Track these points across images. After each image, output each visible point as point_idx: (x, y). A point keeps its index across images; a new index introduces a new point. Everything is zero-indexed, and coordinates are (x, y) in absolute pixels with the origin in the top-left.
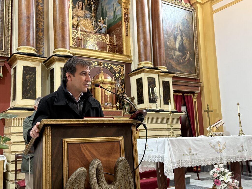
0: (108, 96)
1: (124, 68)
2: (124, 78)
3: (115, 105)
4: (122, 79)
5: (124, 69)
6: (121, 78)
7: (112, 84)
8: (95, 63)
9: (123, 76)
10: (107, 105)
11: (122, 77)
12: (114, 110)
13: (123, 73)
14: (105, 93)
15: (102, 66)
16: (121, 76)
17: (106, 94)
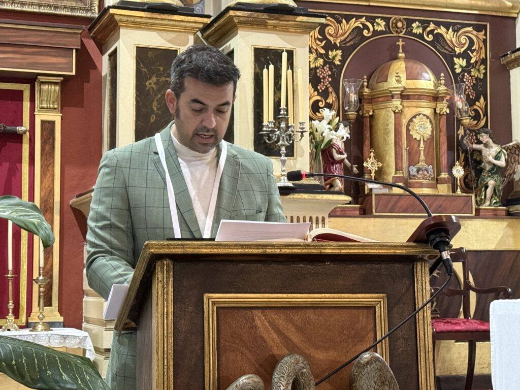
0: (420, 140)
1: (485, 34)
2: (485, 74)
3: (444, 175)
4: (477, 79)
5: (485, 41)
6: (474, 72)
7: (436, 98)
8: (378, 24)
9: (482, 67)
10: (416, 174)
11: (479, 70)
12: (440, 193)
13: (483, 56)
14: (408, 130)
15: (401, 35)
16: (474, 65)
17: (412, 136)
